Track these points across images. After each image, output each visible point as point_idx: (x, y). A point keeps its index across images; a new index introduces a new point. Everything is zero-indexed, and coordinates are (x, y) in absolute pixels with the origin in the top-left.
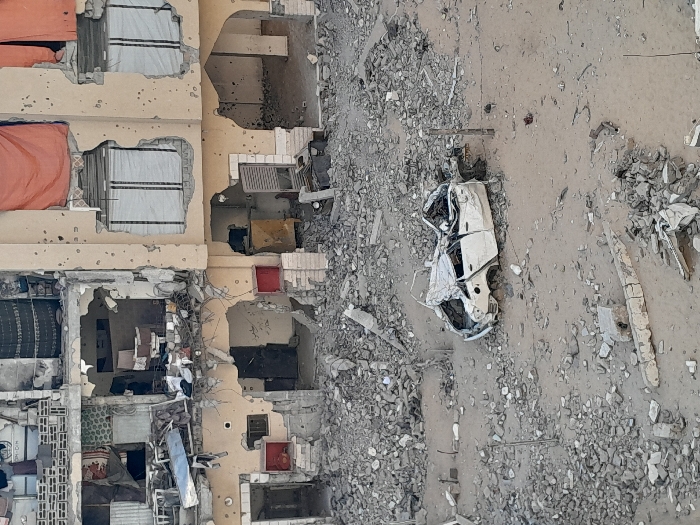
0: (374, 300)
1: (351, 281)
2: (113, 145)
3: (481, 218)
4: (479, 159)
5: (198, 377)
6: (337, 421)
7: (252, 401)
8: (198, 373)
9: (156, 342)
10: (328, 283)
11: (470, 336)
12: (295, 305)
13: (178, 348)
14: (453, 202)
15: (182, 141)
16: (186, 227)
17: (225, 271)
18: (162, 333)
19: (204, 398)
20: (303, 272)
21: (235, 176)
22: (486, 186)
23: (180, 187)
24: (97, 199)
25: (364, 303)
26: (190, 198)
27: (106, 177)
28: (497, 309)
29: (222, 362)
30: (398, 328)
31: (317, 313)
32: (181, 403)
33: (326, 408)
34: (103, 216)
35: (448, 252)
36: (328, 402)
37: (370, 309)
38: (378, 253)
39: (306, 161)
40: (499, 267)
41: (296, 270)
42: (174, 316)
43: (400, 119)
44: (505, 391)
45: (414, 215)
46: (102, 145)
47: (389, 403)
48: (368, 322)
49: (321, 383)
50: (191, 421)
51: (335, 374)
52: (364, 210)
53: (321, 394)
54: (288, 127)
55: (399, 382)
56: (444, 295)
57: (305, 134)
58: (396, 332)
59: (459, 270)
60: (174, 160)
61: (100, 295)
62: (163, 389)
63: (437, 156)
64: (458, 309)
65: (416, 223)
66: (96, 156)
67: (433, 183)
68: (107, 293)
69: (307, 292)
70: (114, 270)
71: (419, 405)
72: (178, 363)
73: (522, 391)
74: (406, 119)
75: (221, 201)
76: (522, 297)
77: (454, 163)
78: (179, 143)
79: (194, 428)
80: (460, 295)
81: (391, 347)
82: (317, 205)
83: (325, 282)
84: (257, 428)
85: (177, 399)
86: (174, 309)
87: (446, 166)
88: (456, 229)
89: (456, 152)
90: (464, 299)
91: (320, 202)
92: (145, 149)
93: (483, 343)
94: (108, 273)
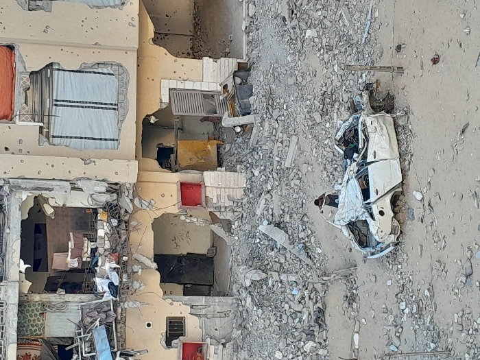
0: (287, 218)
1: (266, 200)
2: (57, 67)
3: (388, 147)
4: (389, 94)
5: (124, 280)
6: (248, 326)
7: (171, 304)
8: (125, 276)
9: (88, 246)
10: (245, 201)
11: (373, 254)
12: (214, 219)
13: (107, 253)
14: (363, 132)
15: (120, 66)
16: (119, 144)
17: (152, 185)
18: (93, 239)
19: (128, 299)
20: (223, 189)
21: (166, 100)
22: (394, 118)
23: (114, 107)
24: (41, 115)
25: (277, 219)
26: (124, 118)
27: (50, 96)
28: (399, 231)
29: (144, 267)
30: (307, 244)
31: (233, 226)
32: (108, 303)
33: (239, 314)
34: (45, 130)
35: (356, 177)
36: (241, 309)
37: (282, 225)
38: (292, 175)
39: (230, 88)
40: (402, 193)
41: (217, 188)
42: (105, 224)
43: (318, 55)
44: (403, 306)
45: (326, 142)
46: (47, 66)
47: (296, 312)
48: (280, 238)
49: (235, 291)
50: (116, 319)
51: (248, 284)
52: (281, 135)
53: (234, 301)
54: (215, 57)
55: (306, 292)
56: (351, 216)
57: (230, 63)
58: (306, 248)
59: (366, 193)
60: (111, 82)
61: (38, 202)
62: (92, 289)
63: (350, 90)
64: (364, 230)
65: (328, 149)
66: (41, 77)
67: (346, 114)
68: (46, 200)
69: (226, 208)
70: (54, 179)
71: (324, 315)
72: (107, 266)
73: (419, 306)
74: (323, 54)
75: (152, 121)
76: (422, 222)
77: (366, 97)
78: (116, 67)
79: (119, 326)
80: (366, 217)
81: (300, 261)
82: (238, 130)
83: (242, 199)
84: (175, 328)
85: (104, 299)
86: (105, 218)
87: (357, 98)
88: (365, 156)
89: (368, 87)
91: (241, 126)
92: (86, 72)
93: (385, 261)
94: (48, 182)
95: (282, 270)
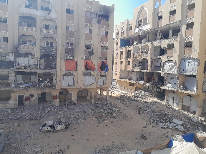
5: (40, 88)
6: (32, 108)
7: (37, 95)
16: (63, 86)
17: (56, 91)
20: (56, 102)
21: (70, 93)
26: (67, 87)
27: (70, 76)
31: (50, 104)
33: (35, 106)
34: (64, 75)
37: (48, 112)
39: (72, 102)
42: (50, 84)
46: (74, 75)
47: (33, 115)
49: (39, 105)
57: (76, 102)
68: (53, 75)
69: (53, 103)
70: (56, 76)
72: (43, 85)
75: (67, 91)
78: (74, 85)
79: (33, 87)
81: (42, 115)
84: (33, 96)
91: (66, 104)
92: (73, 81)
95: (41, 112)
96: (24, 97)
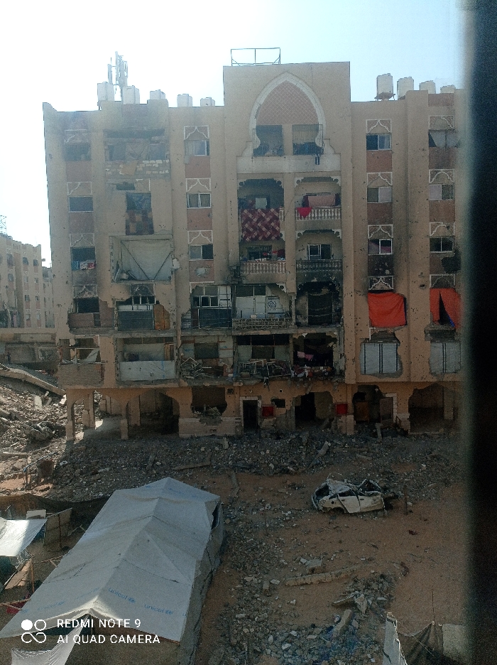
0: (332, 455)
2: (398, 344)
3: (366, 506)
7: (291, 401)
8: (302, 380)
11: (313, 498)
12: (331, 420)
13: (313, 371)
15: (401, 373)
16: (364, 375)
17: (345, 391)
19: (292, 382)
20: (345, 424)
21: (387, 396)
23: (381, 372)
25: (331, 450)
26: (376, 376)
27: (384, 342)
28: (326, 511)
29: (306, 389)
30: (319, 465)
31: (328, 429)
32: (290, 372)
34: (368, 341)
35: (351, 490)
37: (328, 453)
40: (343, 513)
41: (346, 421)
42: (326, 370)
44: (289, 512)
45: (368, 475)
46: (398, 340)
48: (322, 452)
49: (298, 430)
50: (283, 376)
51: (301, 436)
53: (294, 430)
54: (410, 419)
56: (331, 487)
57: (407, 426)
58: (317, 464)
59: (342, 495)
60: (393, 370)
61: (334, 340)
64: (325, 493)
65: (365, 476)
66: (393, 338)
67: (382, 485)
68: (335, 343)
69: (337, 425)
70: (344, 346)
73: (289, 520)
75: (376, 390)
77: (392, 495)
79: (280, 378)
80: (331, 494)
82: (374, 431)
83: (341, 433)
84: (280, 403)
86: (328, 370)
87: (390, 491)
88: (361, 495)
90: (329, 496)
91: (376, 433)
92: (397, 358)
93: (310, 504)
94: (343, 344)
95: (307, 453)
96: (259, 405)
